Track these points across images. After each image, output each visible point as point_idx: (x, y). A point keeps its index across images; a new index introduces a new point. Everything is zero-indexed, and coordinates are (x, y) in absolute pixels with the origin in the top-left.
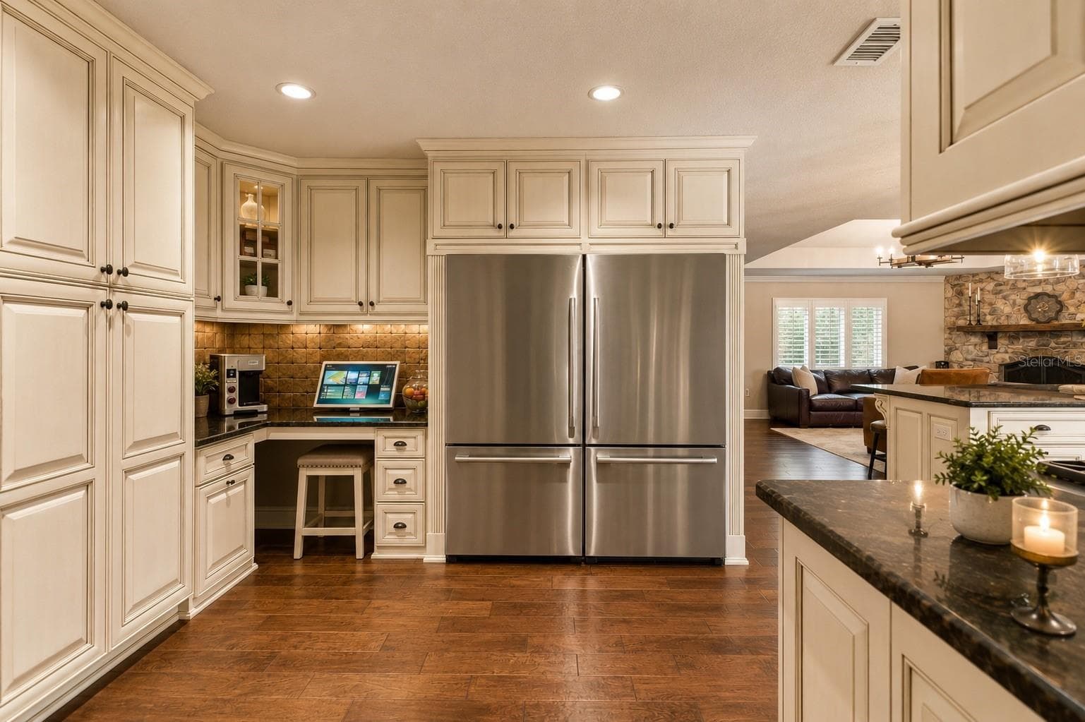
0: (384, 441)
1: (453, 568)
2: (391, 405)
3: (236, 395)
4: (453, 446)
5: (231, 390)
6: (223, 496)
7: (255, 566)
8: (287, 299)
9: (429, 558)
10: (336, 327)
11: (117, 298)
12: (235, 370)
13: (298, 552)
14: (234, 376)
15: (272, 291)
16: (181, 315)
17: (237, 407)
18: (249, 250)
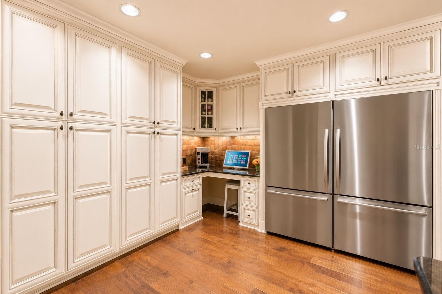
0: (244, 181)
1: (269, 236)
2: (247, 168)
3: (200, 161)
4: (268, 186)
5: (199, 159)
6: (191, 194)
7: (202, 218)
8: (215, 128)
9: (259, 230)
10: (233, 138)
11: (157, 131)
12: (200, 153)
13: (225, 216)
14: (200, 154)
15: (211, 126)
16: (177, 135)
17: (200, 164)
18: (204, 113)
